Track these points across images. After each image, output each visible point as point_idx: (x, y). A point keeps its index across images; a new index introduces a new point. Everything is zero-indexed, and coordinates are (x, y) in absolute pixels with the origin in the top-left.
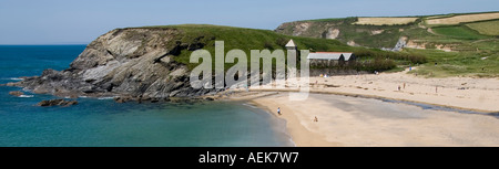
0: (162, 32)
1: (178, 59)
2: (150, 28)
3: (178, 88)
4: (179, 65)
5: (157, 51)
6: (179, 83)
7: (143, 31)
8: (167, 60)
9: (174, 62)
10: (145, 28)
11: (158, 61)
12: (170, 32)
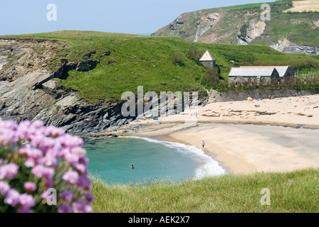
0: (36, 45)
1: (66, 83)
2: (18, 39)
3: (68, 123)
4: (68, 91)
5: (36, 73)
6: (71, 116)
7: (8, 43)
8: (51, 84)
9: (62, 88)
10: (10, 39)
11: (39, 86)
12: (47, 45)
